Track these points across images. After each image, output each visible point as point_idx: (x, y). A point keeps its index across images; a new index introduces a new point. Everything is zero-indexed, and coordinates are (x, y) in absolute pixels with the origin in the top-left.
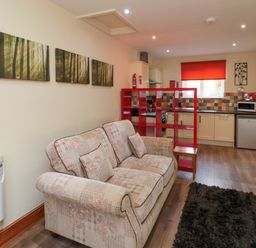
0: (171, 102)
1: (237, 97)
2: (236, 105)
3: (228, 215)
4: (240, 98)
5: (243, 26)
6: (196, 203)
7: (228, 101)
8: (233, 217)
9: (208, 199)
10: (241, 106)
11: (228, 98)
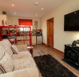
0: (16, 33)
1: (35, 31)
2: (36, 33)
3: (49, 62)
4: (36, 31)
5: (42, 9)
6: (39, 62)
7: (33, 32)
8: (50, 62)
9: (42, 60)
10: (37, 33)
11: (33, 31)
